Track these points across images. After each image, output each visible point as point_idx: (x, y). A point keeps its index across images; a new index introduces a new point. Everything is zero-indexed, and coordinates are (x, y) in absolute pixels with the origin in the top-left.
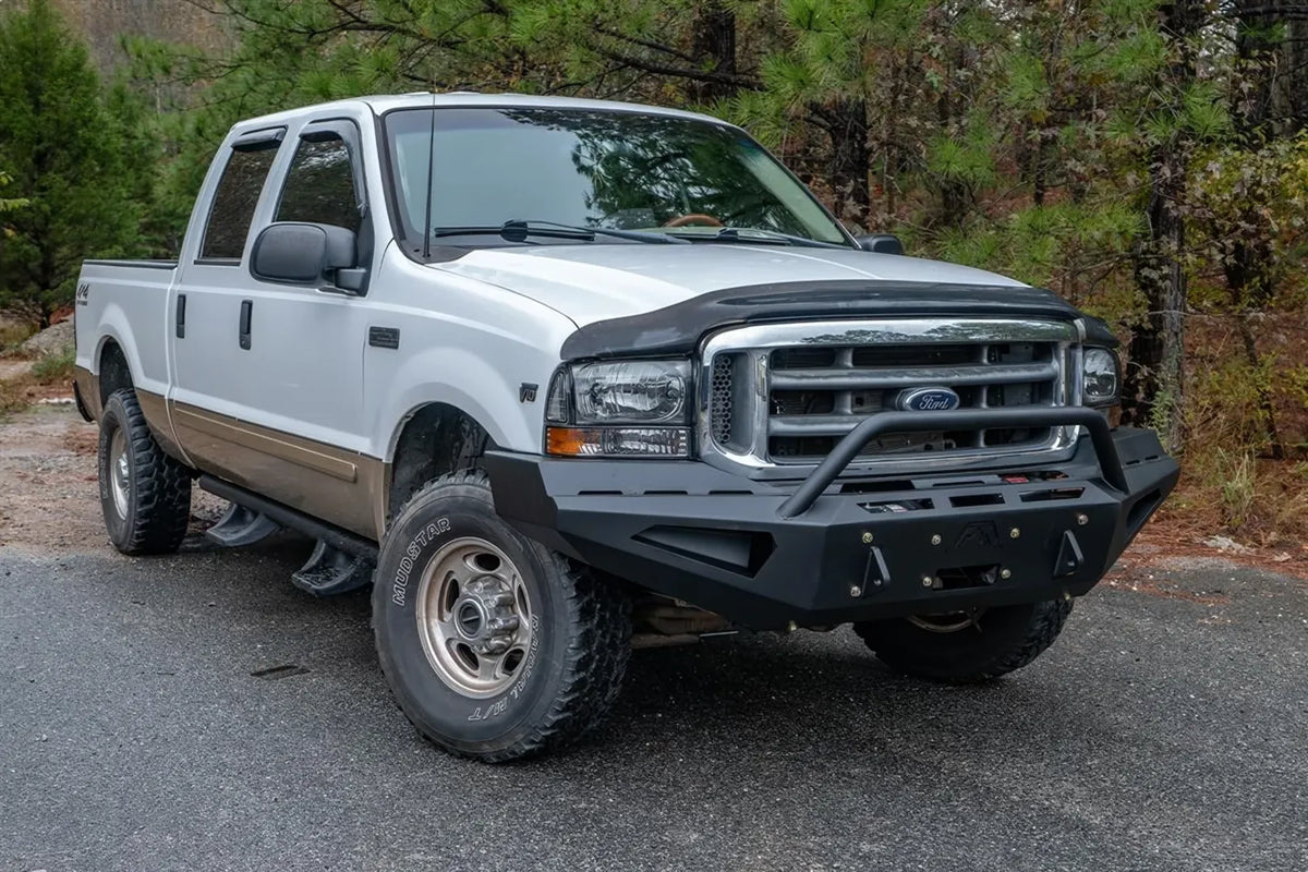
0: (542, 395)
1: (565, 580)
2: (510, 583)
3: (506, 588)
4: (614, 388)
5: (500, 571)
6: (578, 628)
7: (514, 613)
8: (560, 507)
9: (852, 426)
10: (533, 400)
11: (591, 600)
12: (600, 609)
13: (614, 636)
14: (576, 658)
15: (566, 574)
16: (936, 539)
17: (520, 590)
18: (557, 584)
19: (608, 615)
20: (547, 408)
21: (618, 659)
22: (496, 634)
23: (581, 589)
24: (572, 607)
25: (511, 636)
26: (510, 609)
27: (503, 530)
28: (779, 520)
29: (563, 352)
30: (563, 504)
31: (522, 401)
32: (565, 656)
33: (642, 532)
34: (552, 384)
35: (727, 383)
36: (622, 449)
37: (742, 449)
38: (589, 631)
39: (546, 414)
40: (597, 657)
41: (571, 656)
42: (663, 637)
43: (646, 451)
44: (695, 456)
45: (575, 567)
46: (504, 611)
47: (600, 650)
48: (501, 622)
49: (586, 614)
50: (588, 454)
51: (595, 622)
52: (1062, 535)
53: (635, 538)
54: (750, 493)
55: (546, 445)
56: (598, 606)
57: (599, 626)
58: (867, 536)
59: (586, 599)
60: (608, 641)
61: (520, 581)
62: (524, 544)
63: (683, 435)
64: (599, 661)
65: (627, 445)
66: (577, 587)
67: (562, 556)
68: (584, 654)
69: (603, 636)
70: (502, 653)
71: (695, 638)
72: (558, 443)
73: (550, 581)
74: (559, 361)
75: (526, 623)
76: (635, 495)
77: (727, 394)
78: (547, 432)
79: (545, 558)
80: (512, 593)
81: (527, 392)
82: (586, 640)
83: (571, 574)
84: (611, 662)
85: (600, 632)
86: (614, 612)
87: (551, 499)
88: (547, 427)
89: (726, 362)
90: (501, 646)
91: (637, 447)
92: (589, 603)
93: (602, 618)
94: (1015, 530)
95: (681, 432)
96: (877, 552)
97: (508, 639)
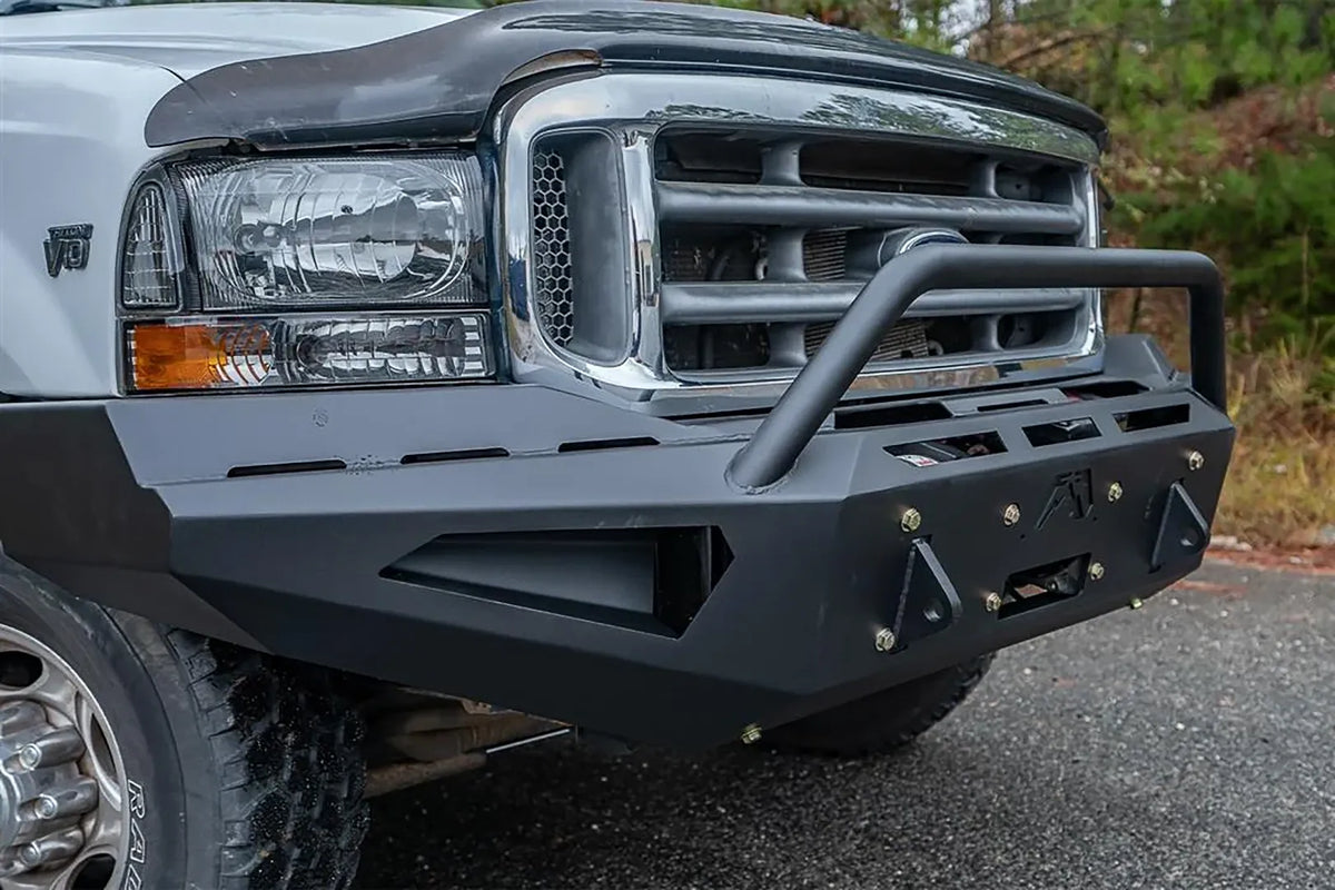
0: (104, 250)
1: (203, 691)
2: (71, 708)
3: (63, 722)
4: (292, 231)
5: (43, 688)
6: (242, 801)
7: (84, 773)
8: (176, 512)
9: (848, 299)
10: (83, 265)
11: (273, 729)
12: (296, 746)
13: (330, 798)
14: (245, 869)
15: (208, 678)
16: (1012, 513)
17: (95, 724)
18: (184, 705)
19: (313, 755)
20: (123, 279)
21: (343, 844)
22: (43, 829)
23: (246, 706)
24: (226, 754)
25: (80, 826)
26: (74, 766)
27: (40, 597)
28: (737, 494)
29: (152, 133)
30: (183, 504)
31: (54, 273)
32: (218, 868)
33: (404, 559)
34: (131, 218)
35: (559, 211)
36: (327, 372)
37: (608, 353)
38: (272, 800)
39: (121, 295)
40: (296, 853)
41: (231, 867)
42: (416, 767)
43: (385, 368)
44: (502, 374)
45: (226, 658)
46: (59, 775)
47: (302, 835)
48: (52, 802)
49: (260, 762)
50: (242, 384)
51: (286, 776)
52: (1169, 489)
53: (389, 572)
54: (650, 442)
55: (126, 369)
56: (290, 738)
57: (293, 785)
58: (910, 516)
59: (259, 729)
60: (316, 812)
61: (92, 706)
62: (95, 621)
63: (472, 329)
64: (301, 859)
65: (335, 361)
66: (237, 705)
67: (193, 638)
68: (264, 854)
69: (307, 803)
70: (63, 867)
71: (478, 759)
72: (157, 362)
73: (168, 698)
74: (143, 155)
75: (114, 793)
76: (380, 466)
77: (561, 235)
78: (126, 338)
79: (151, 647)
80: (76, 730)
81: (65, 249)
82: (266, 822)
83: (217, 678)
84: (327, 855)
85: (299, 795)
86: (327, 745)
87: (152, 492)
88: (128, 325)
89: (554, 162)
90: (58, 853)
91: (360, 366)
92: (267, 736)
93: (302, 763)
94: (1115, 487)
95: (467, 321)
96: (924, 548)
97: (75, 833)
